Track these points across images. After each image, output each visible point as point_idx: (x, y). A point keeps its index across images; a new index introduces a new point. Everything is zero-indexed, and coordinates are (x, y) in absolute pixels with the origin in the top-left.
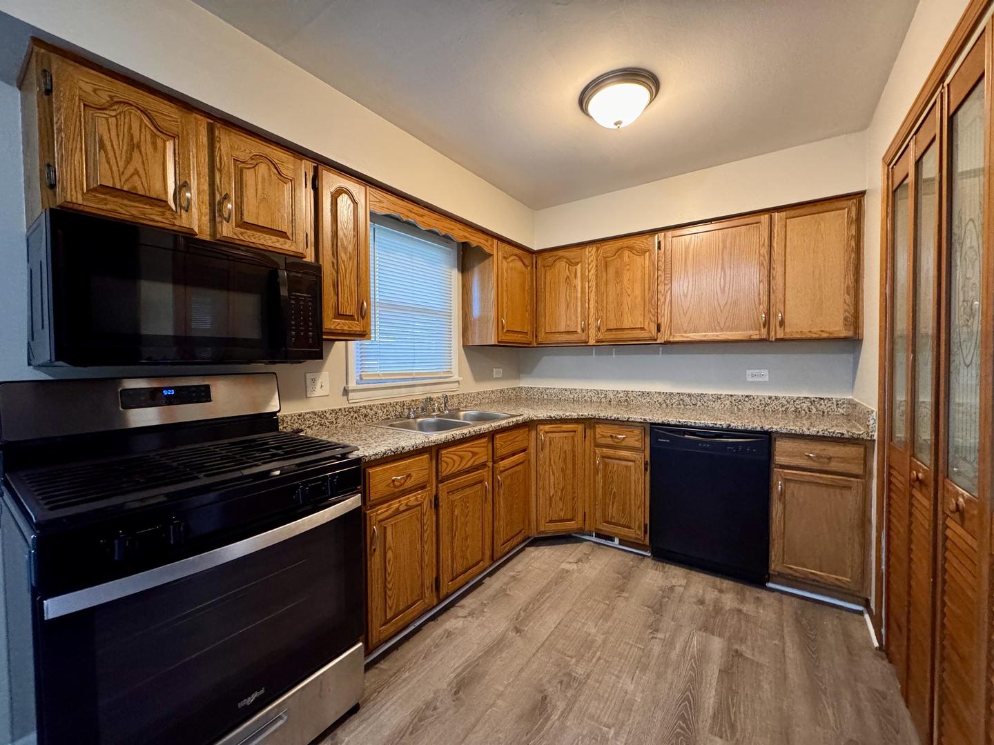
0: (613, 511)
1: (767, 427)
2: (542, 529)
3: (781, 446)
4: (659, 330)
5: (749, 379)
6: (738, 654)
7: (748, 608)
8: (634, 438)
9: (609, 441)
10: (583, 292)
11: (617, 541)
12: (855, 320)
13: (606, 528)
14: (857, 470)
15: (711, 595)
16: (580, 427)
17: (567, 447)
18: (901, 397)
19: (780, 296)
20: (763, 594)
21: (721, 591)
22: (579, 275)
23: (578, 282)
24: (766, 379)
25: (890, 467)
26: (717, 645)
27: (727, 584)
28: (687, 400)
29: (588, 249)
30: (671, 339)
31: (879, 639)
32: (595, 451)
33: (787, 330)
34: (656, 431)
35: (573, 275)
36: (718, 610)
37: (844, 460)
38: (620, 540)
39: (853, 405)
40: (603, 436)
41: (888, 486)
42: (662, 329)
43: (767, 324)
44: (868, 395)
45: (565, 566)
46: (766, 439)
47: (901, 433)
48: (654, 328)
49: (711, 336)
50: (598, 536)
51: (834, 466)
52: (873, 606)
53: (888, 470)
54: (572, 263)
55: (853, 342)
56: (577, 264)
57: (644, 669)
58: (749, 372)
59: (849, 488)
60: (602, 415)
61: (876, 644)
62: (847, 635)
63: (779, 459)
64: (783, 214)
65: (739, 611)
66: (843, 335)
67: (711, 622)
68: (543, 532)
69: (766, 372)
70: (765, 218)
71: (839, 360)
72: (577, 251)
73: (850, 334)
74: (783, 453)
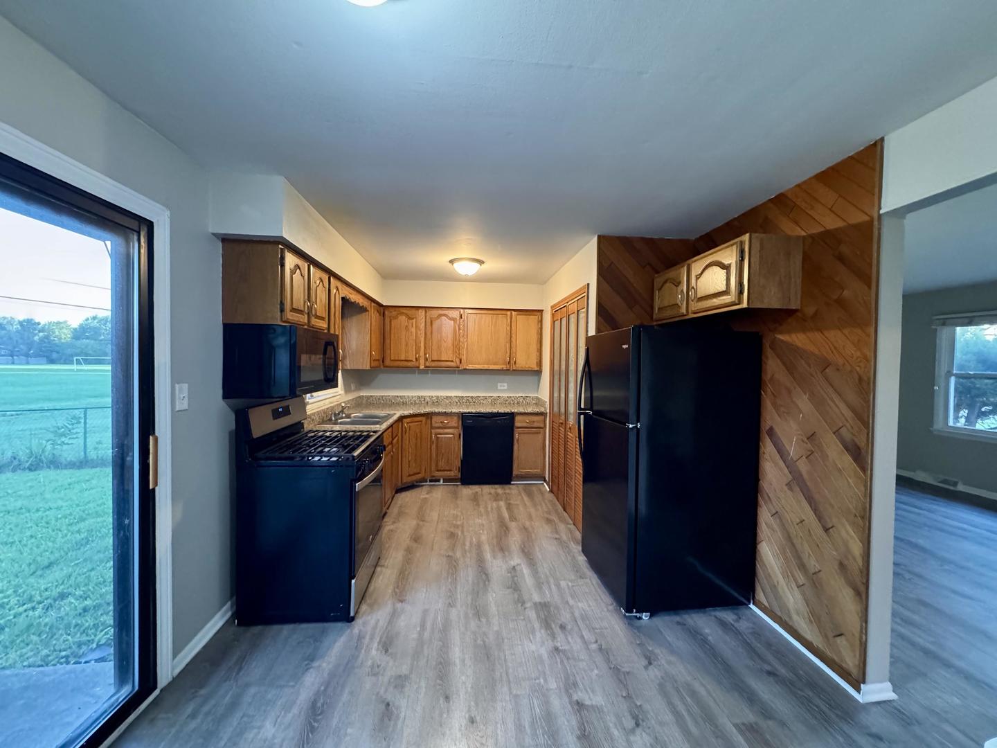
0: (442, 464)
1: (513, 411)
2: (405, 481)
3: (518, 418)
4: (461, 363)
5: (499, 388)
6: (509, 504)
7: (508, 491)
8: (455, 422)
9: (441, 425)
10: (416, 336)
11: (442, 481)
12: (540, 363)
13: (437, 474)
14: (542, 425)
15: (493, 491)
16: (423, 419)
17: (418, 431)
18: (556, 395)
19: (514, 351)
20: (511, 486)
21: (496, 489)
22: (414, 325)
23: (413, 330)
24: (506, 388)
25: (553, 422)
26: (502, 504)
27: (496, 486)
28: (471, 400)
29: (420, 311)
30: (468, 368)
31: (549, 488)
32: (431, 432)
33: (517, 366)
34: (464, 417)
35: (410, 325)
36: (497, 494)
37: (538, 422)
38: (444, 479)
39: (537, 398)
40: (436, 423)
41: (552, 429)
42: (462, 361)
43: (509, 362)
44: (544, 394)
45: (422, 497)
46: (511, 416)
47: (556, 409)
48: (458, 362)
49: (486, 367)
50: (431, 481)
51: (535, 425)
52: (547, 479)
53: (552, 422)
54: (410, 318)
55: (538, 373)
56: (413, 319)
57: (482, 515)
58: (499, 384)
59: (540, 433)
60: (436, 410)
61: (548, 490)
62: (540, 490)
63: (517, 424)
64: (515, 313)
65: (505, 493)
66: (536, 369)
67: (497, 498)
68: (406, 483)
69: (506, 384)
70: (509, 313)
71: (534, 378)
72: (413, 311)
73: (538, 369)
74: (519, 421)
